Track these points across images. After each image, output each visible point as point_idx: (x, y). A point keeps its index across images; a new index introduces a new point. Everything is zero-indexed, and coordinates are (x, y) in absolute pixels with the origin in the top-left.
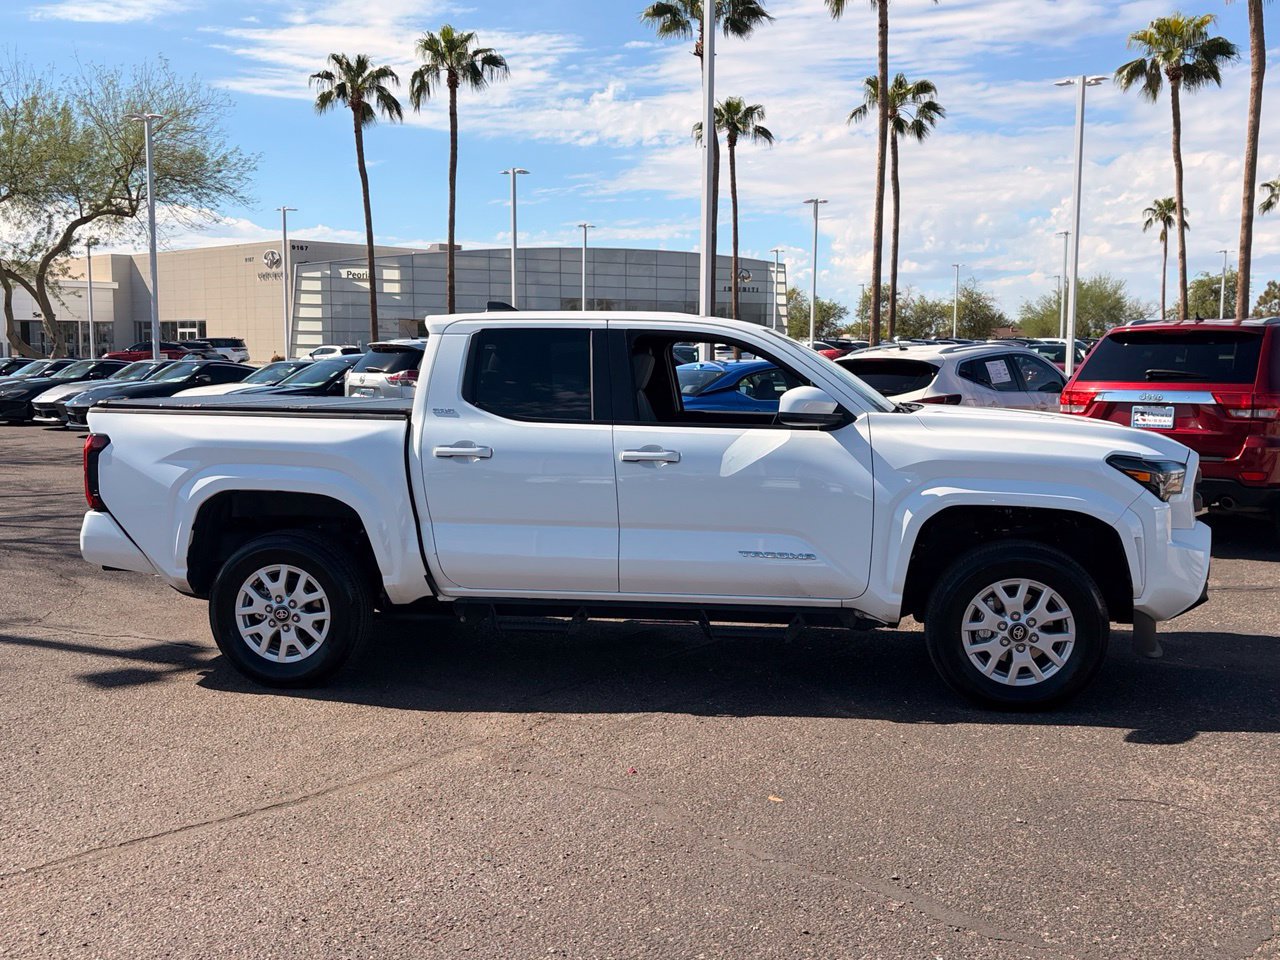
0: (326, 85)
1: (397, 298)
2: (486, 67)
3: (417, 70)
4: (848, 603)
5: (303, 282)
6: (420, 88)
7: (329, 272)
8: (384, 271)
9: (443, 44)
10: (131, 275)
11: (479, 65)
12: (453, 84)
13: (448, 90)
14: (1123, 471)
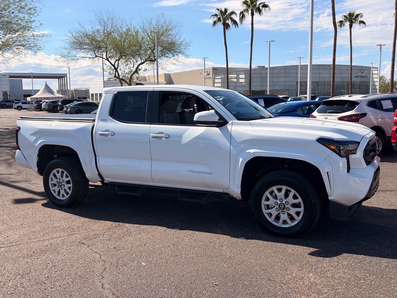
0: (215, 18)
1: (244, 83)
2: (263, 8)
3: (241, 11)
4: (225, 191)
5: (216, 80)
6: (242, 16)
7: (223, 76)
8: (240, 75)
9: (249, 2)
10: (170, 79)
11: (261, 8)
12: (252, 15)
13: (251, 16)
14: (323, 144)
